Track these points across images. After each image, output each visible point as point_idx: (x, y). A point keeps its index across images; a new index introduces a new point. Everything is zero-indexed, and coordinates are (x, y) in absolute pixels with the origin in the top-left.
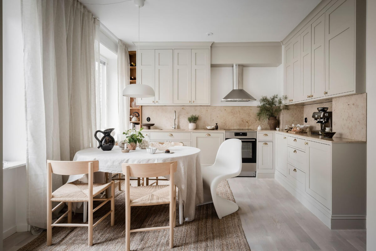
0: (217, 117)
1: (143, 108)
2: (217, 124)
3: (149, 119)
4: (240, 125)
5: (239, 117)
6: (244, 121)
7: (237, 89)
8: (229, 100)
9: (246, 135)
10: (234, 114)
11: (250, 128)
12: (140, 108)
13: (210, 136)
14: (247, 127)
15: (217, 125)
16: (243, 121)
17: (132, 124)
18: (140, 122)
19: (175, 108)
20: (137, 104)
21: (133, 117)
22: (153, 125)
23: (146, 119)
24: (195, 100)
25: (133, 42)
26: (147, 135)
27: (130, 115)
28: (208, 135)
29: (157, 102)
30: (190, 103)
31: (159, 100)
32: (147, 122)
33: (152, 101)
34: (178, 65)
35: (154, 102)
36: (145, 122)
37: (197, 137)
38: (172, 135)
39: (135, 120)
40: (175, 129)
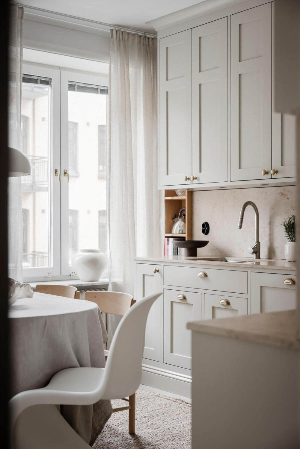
1: (196, 196)
3: (206, 228)
12: (185, 197)
17: (170, 239)
18: (186, 235)
19: (262, 193)
20: (159, 188)
21: (177, 221)
22: (203, 244)
23: (201, 228)
24: (282, 165)
25: (147, 23)
26: (158, 271)
27: (176, 216)
28: (290, 284)
29: (196, 178)
30: (266, 176)
31: (200, 172)
32: (203, 235)
33: (185, 177)
34: (240, 61)
35: (189, 179)
36: (199, 236)
37: (263, 288)
38: (206, 275)
39: (180, 230)
40: (258, 257)
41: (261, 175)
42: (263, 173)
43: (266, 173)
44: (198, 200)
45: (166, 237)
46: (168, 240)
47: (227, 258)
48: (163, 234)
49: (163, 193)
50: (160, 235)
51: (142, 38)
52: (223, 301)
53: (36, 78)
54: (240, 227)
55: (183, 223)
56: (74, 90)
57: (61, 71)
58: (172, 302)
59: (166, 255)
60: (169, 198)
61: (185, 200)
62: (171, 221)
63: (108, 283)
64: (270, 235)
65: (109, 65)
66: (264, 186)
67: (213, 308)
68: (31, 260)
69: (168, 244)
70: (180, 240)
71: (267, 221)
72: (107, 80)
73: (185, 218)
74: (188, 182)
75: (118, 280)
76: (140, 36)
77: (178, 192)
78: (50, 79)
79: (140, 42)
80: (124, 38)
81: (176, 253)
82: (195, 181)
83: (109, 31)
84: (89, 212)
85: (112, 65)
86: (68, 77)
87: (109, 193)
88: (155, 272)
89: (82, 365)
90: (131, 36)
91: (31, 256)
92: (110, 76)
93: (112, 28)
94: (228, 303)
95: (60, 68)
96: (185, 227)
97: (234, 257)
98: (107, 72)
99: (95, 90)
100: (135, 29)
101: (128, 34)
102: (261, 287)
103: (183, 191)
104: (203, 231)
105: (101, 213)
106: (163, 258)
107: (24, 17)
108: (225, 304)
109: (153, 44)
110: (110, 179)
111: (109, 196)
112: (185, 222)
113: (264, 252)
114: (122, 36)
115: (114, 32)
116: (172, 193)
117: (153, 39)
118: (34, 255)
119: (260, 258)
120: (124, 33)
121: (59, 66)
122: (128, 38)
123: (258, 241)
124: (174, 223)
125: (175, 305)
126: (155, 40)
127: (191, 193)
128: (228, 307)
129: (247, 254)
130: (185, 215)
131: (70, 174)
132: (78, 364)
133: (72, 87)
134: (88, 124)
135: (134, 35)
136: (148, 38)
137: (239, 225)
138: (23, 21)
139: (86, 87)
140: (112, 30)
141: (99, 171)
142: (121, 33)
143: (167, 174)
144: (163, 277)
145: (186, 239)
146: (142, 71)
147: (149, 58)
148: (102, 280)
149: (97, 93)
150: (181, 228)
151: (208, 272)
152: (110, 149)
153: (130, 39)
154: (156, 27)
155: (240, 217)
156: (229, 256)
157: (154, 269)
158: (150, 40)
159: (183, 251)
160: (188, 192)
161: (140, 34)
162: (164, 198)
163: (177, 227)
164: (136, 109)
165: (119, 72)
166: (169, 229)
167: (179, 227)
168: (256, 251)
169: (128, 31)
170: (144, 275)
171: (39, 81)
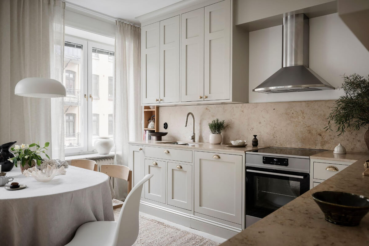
0: (260, 123)
1: (161, 109)
2: (255, 136)
3: (166, 126)
4: (303, 140)
5: (302, 123)
6: (314, 132)
7: (293, 64)
8: (272, 88)
9: (287, 165)
10: (292, 117)
11: (325, 148)
12: (155, 110)
13: (220, 160)
14: (320, 145)
15: (255, 138)
16: (310, 132)
17: (147, 131)
18: (155, 129)
19: (196, 108)
20: (142, 105)
21: (151, 122)
22: (165, 134)
23: (163, 126)
24: (210, 94)
25: (135, 18)
26: (142, 149)
27: (150, 119)
28: (217, 158)
29: (162, 100)
30: (201, 100)
31: (164, 97)
32: (164, 129)
33: (156, 99)
34: (186, 38)
35: (158, 100)
36: (162, 130)
37: (201, 160)
38: (169, 152)
39: (152, 127)
40: (194, 141)
41: (199, 99)
42: (199, 98)
43: (201, 98)
44: (161, 111)
45: (145, 130)
46: (146, 132)
47: (177, 142)
48: (143, 128)
49: (143, 108)
50: (141, 129)
51: (133, 27)
52: (178, 166)
53: (74, 44)
54: (186, 126)
55: (153, 123)
56: (96, 52)
57: (88, 42)
58: (149, 166)
59: (144, 139)
60: (146, 110)
61: (155, 111)
62: (147, 122)
63: (114, 155)
64: (200, 129)
65: (114, 39)
66: (199, 105)
67: (173, 170)
68: (77, 137)
69: (146, 133)
70: (152, 132)
71: (199, 122)
72: (114, 48)
73: (154, 120)
74: (158, 102)
75: (119, 153)
76: (132, 26)
77: (151, 107)
78: (82, 45)
79: (131, 29)
80: (123, 25)
81: (150, 138)
82: (161, 102)
83: (115, 21)
84: (104, 115)
85: (117, 40)
86: (91, 45)
87: (115, 107)
88: (140, 150)
89: (98, 220)
90: (127, 25)
91: (77, 135)
92: (115, 45)
93: (116, 20)
94: (181, 167)
95: (87, 40)
96: (155, 125)
97: (181, 141)
98: (114, 44)
99: (107, 53)
100: (129, 21)
101: (125, 24)
102: (200, 159)
103: (154, 107)
104: (164, 127)
105: (110, 115)
106: (143, 143)
107: (66, 8)
108: (179, 168)
109: (138, 30)
110: (115, 100)
111: (115, 109)
112: (154, 122)
113: (197, 139)
114: (122, 25)
115: (118, 22)
116: (148, 107)
117: (138, 28)
118: (78, 134)
119: (195, 142)
120: (123, 23)
121: (88, 39)
122: (125, 26)
123: (194, 133)
124: (149, 123)
125: (151, 168)
126: (139, 29)
127: (158, 108)
128: (181, 169)
129: (189, 139)
130: (154, 119)
131: (93, 97)
132: (95, 219)
133: (94, 50)
134: (104, 76)
135: (128, 25)
136: (136, 27)
137: (185, 125)
138: (65, 10)
139: (102, 52)
140: (116, 21)
141: (109, 97)
142: (121, 23)
143: (146, 98)
144: (144, 152)
145: (156, 132)
146: (132, 44)
147: (136, 37)
148: (111, 153)
149: (108, 55)
150: (153, 126)
151: (169, 150)
152: (115, 84)
153: (126, 26)
154: (140, 20)
155: (186, 121)
156: (178, 140)
157: (140, 148)
158: (137, 28)
159: (154, 138)
160: (157, 107)
161: (132, 25)
162: (143, 110)
163: (150, 125)
164: (129, 64)
165: (120, 43)
166: (146, 126)
167: (151, 125)
168: (193, 138)
169: (125, 22)
170: (134, 151)
171: (75, 46)
